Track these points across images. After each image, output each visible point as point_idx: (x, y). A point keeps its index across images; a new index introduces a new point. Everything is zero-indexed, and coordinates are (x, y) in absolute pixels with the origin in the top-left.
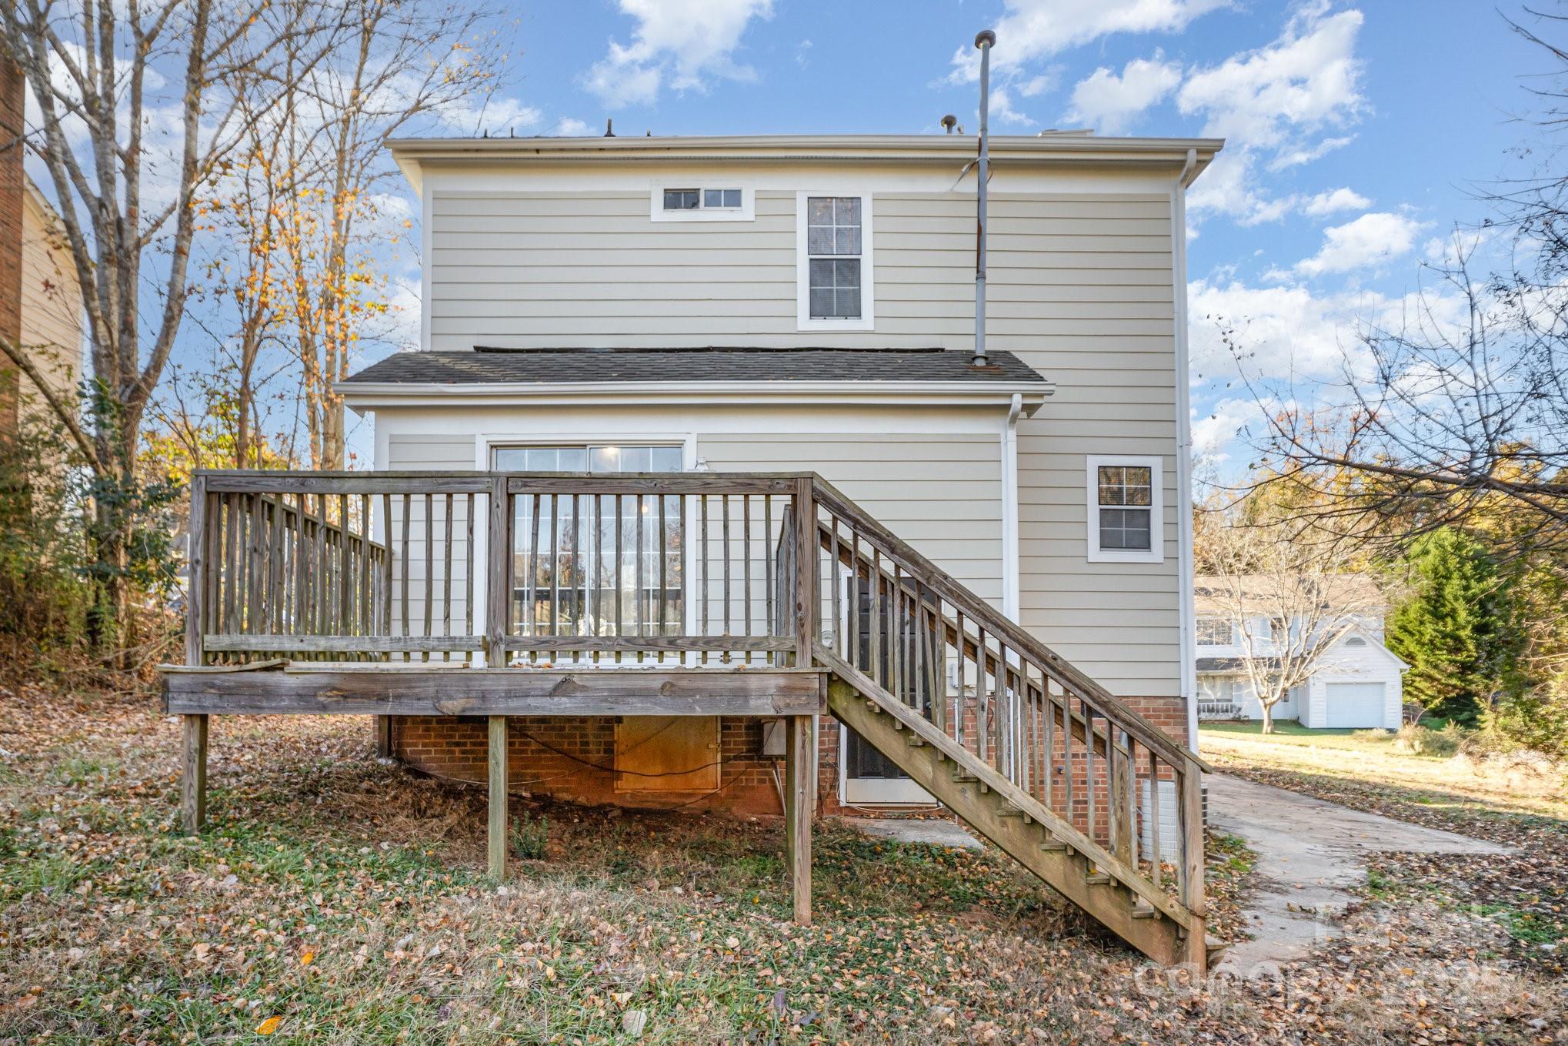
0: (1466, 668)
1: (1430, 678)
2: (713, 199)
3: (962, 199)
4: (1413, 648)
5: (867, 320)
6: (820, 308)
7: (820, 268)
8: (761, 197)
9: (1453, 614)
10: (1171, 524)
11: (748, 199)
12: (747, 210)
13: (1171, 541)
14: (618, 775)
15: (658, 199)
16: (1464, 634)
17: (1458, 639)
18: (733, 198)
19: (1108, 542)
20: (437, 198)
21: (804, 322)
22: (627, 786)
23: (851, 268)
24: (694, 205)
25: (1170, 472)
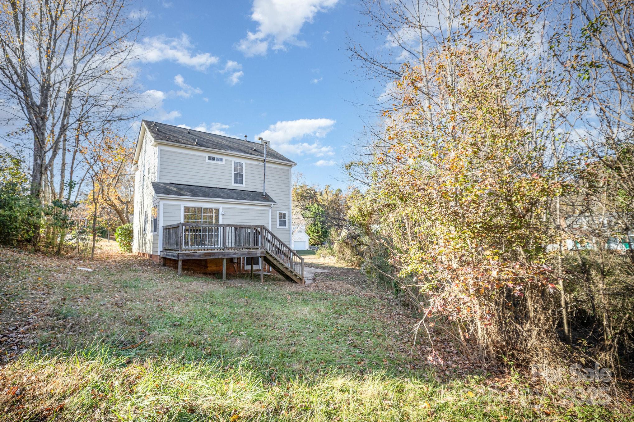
0: (319, 237)
1: (313, 239)
2: (217, 159)
3: (261, 166)
4: (310, 232)
5: (244, 185)
6: (236, 182)
7: (236, 175)
8: (226, 160)
9: (317, 225)
10: (289, 222)
11: (224, 160)
12: (223, 163)
13: (289, 225)
14: (207, 267)
15: (207, 158)
16: (319, 229)
17: (318, 230)
18: (221, 160)
19: (280, 225)
20: (161, 150)
21: (233, 184)
22: (209, 269)
23: (241, 175)
24: (214, 160)
25: (289, 214)
